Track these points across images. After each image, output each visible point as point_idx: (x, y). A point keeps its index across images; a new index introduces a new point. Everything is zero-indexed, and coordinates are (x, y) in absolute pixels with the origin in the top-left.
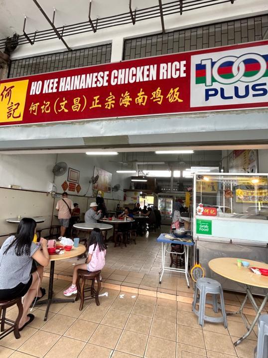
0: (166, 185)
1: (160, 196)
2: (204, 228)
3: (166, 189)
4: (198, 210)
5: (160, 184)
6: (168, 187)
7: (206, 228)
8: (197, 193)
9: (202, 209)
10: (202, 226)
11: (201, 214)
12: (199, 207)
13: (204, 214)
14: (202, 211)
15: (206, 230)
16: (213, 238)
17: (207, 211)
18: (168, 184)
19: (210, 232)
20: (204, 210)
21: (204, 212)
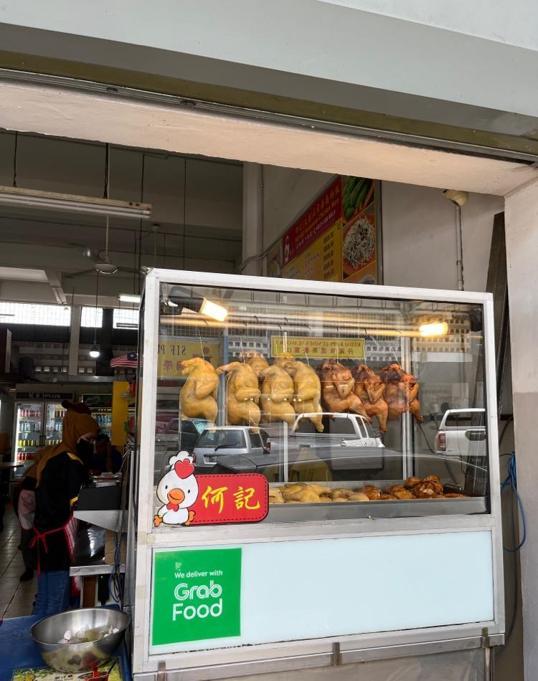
0: (52, 357)
1: (24, 397)
2: (196, 602)
3: (51, 368)
4: (164, 494)
5: (27, 350)
6: (59, 362)
7: (210, 601)
8: (161, 383)
9: (190, 485)
10: (189, 594)
11: (182, 516)
12: (171, 480)
13: (202, 516)
14: (190, 500)
15: (210, 611)
16: (244, 656)
17: (218, 495)
18: (59, 351)
19: (229, 623)
20: (201, 491)
21: (199, 501)
